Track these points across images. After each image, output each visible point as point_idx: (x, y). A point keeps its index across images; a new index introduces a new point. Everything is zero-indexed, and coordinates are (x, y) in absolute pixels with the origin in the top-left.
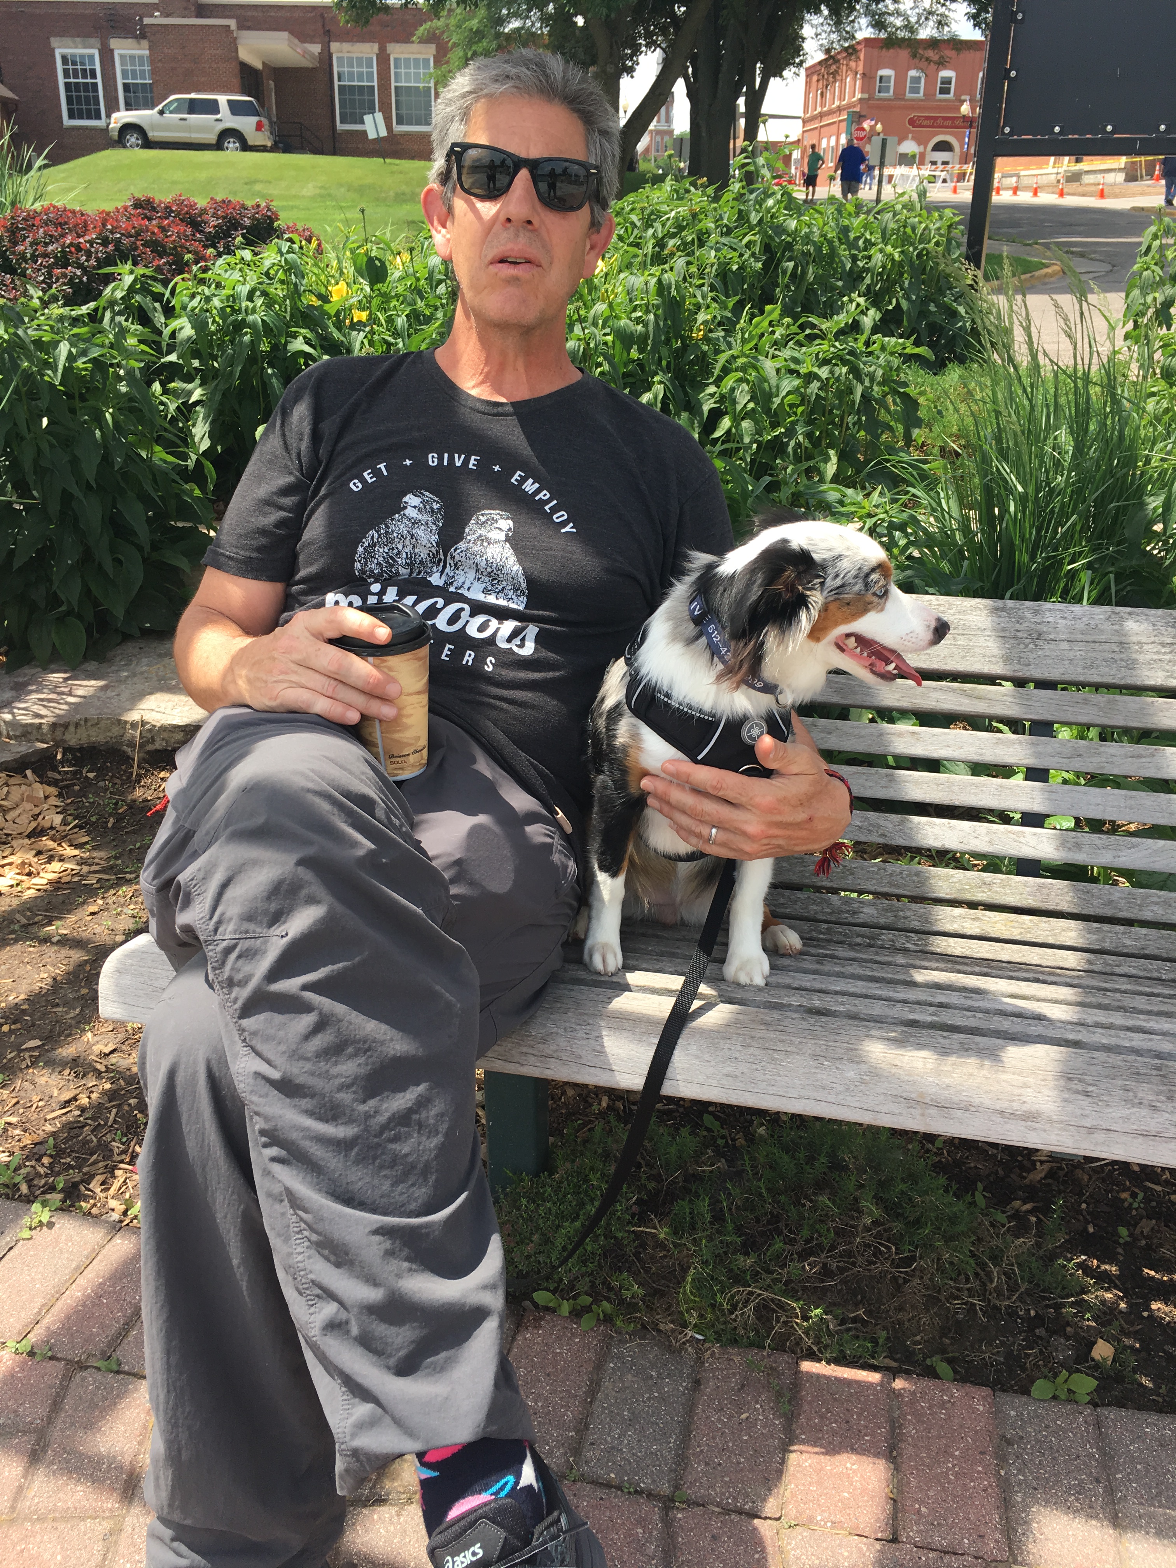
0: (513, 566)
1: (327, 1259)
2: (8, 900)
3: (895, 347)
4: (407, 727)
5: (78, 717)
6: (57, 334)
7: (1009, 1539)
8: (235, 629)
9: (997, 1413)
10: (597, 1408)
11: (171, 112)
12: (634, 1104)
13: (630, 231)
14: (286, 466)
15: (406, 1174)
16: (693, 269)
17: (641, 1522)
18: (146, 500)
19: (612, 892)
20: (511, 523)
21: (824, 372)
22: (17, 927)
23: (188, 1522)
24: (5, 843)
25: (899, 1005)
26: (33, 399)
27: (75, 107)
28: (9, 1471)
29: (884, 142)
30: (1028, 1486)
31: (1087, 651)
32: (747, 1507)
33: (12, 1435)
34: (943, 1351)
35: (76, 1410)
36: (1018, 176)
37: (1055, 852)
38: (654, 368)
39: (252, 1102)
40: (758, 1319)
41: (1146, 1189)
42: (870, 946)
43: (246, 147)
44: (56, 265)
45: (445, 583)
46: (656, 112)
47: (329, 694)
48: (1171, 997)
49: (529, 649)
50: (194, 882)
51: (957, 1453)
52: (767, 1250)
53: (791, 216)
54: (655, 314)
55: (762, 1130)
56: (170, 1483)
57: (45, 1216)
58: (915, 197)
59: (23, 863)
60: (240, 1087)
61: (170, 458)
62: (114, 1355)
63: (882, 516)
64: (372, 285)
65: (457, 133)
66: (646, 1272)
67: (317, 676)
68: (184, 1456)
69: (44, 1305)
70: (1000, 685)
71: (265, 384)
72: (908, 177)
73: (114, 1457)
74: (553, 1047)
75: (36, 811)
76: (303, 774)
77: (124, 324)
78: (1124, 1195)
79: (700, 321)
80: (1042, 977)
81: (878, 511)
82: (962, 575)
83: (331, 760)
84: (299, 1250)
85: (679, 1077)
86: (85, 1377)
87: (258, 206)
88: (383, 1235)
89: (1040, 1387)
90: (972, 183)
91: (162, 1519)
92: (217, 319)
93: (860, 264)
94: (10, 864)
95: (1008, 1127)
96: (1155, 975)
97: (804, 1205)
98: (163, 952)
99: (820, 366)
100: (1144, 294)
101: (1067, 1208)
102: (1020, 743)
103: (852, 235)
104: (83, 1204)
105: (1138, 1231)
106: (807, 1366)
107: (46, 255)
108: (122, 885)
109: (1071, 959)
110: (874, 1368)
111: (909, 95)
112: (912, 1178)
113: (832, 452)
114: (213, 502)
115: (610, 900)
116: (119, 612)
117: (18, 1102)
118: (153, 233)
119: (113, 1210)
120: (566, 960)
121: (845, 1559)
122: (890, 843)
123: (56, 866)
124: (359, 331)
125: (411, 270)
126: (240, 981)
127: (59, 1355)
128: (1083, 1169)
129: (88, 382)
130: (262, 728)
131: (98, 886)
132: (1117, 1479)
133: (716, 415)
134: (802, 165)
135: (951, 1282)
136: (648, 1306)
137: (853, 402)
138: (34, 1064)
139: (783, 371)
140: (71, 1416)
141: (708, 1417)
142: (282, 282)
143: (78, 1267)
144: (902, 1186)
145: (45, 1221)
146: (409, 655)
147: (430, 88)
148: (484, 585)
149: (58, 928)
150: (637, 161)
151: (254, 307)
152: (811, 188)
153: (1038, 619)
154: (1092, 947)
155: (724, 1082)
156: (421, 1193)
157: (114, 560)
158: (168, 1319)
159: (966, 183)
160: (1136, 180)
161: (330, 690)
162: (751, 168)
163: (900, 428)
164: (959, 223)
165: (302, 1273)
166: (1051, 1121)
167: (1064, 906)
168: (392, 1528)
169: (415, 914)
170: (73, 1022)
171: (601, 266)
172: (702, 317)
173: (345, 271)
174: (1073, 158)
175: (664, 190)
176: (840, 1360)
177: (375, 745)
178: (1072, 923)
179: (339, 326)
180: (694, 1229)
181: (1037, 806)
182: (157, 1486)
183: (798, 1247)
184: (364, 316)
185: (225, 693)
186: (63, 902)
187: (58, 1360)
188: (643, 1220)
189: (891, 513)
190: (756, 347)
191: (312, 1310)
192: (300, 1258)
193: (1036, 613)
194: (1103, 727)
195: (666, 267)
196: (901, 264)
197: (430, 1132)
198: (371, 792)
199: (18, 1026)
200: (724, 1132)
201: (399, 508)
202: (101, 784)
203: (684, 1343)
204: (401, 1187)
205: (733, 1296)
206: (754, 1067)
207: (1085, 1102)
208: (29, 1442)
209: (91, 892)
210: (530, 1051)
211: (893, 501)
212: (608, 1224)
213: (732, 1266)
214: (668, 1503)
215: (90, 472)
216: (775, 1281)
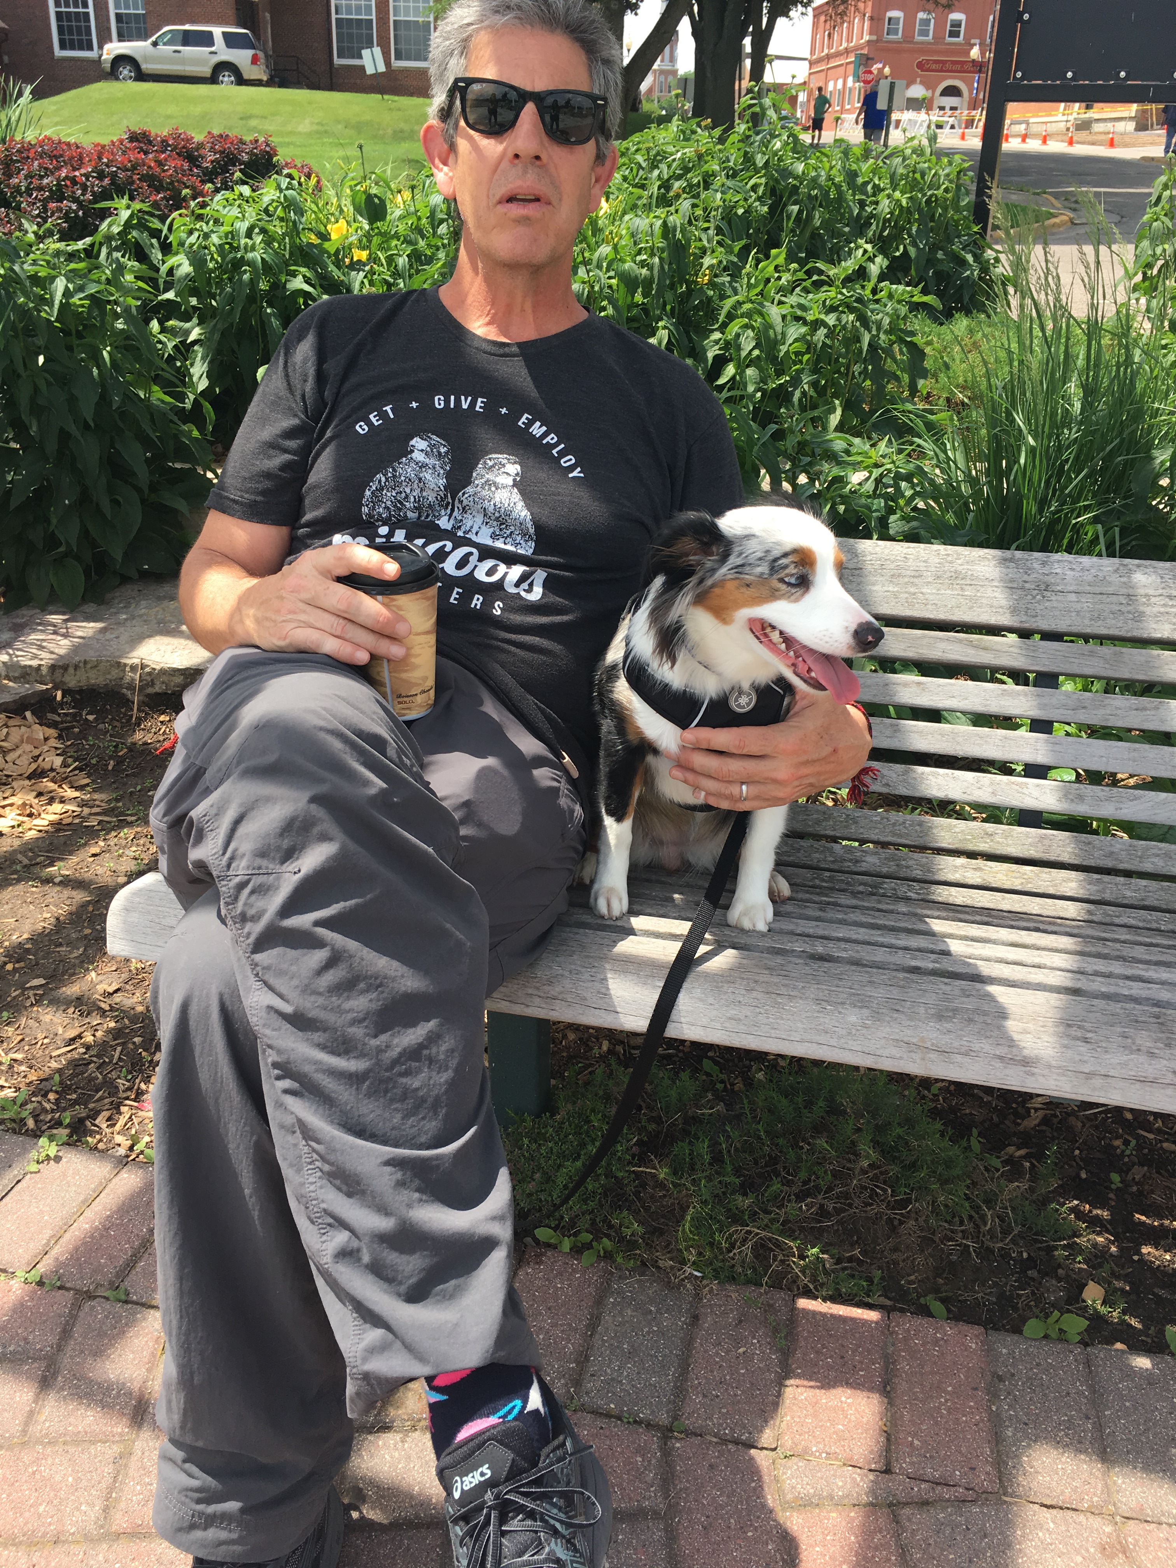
0: (521, 512)
1: (339, 1189)
2: (9, 840)
3: (902, 295)
4: (415, 667)
5: (77, 659)
6: (54, 269)
7: (1000, 1471)
8: (238, 572)
9: (989, 1351)
10: (597, 1341)
11: (165, 44)
12: (634, 1048)
13: (635, 171)
14: (290, 409)
15: (417, 1108)
16: (699, 212)
17: (640, 1451)
18: (146, 442)
19: (618, 837)
20: (518, 467)
21: (831, 319)
22: (19, 867)
23: (200, 1444)
24: (5, 784)
25: (900, 952)
26: (29, 336)
27: (67, 37)
28: (20, 1397)
29: (892, 86)
30: (1019, 1421)
31: (1094, 603)
32: (743, 1438)
33: (22, 1362)
34: (936, 1290)
35: (85, 1338)
36: (1028, 123)
37: (1057, 803)
38: (658, 312)
39: (265, 1036)
40: (755, 1257)
41: (1138, 1137)
42: (874, 894)
43: (241, 81)
44: (51, 198)
45: (454, 527)
46: (660, 51)
47: (338, 633)
48: (1169, 947)
49: (536, 594)
50: (207, 818)
51: (950, 1389)
52: (765, 1190)
53: (798, 159)
54: (660, 258)
55: (760, 1076)
56: (182, 1406)
57: (52, 1150)
58: (925, 142)
59: (24, 805)
60: (253, 1020)
61: (168, 399)
62: (122, 1286)
63: (888, 466)
64: (371, 223)
65: (456, 68)
66: (645, 1210)
67: (326, 616)
68: (196, 1380)
69: (51, 1237)
70: (1003, 636)
71: (264, 323)
72: (916, 122)
73: (124, 1384)
74: (558, 989)
75: (36, 752)
76: (314, 712)
77: (122, 260)
78: (1117, 1143)
79: (705, 266)
80: (1042, 927)
81: (885, 461)
82: (967, 527)
83: (344, 699)
84: (312, 1180)
85: (683, 1020)
86: (94, 1307)
87: (257, 141)
88: (395, 1166)
89: (1032, 1327)
90: (980, 130)
91: (173, 1441)
92: (215, 256)
93: (868, 209)
94: (11, 805)
95: (1007, 1072)
96: (1154, 925)
97: (802, 1148)
98: (170, 890)
99: (827, 313)
100: (1154, 246)
101: (1060, 1153)
102: (1026, 695)
103: (860, 180)
104: (89, 1139)
105: (1130, 1177)
106: (803, 1303)
107: (40, 189)
108: (123, 827)
109: (1071, 910)
110: (870, 1307)
111: (918, 38)
112: (909, 1122)
113: (837, 402)
114: (212, 443)
115: (616, 846)
116: (118, 554)
117: (23, 1040)
118: (150, 167)
119: (119, 1145)
120: (572, 904)
121: (839, 1488)
122: (893, 792)
123: (57, 807)
124: (359, 270)
125: (412, 209)
126: (253, 917)
127: (68, 1285)
128: (1077, 1117)
129: (86, 319)
130: (271, 667)
131: (99, 828)
132: (1105, 1416)
133: (720, 362)
134: (808, 110)
135: (946, 1225)
136: (647, 1244)
137: (860, 350)
138: (38, 1002)
139: (789, 318)
140: (81, 1343)
141: (706, 1351)
142: (281, 219)
143: (85, 1200)
144: (899, 1131)
145: (52, 1155)
146: (417, 595)
147: (429, 22)
148: (492, 530)
149: (61, 869)
150: (640, 102)
151: (254, 245)
152: (817, 132)
153: (1046, 570)
154: (1092, 897)
155: (727, 1025)
156: (432, 1126)
157: (111, 501)
158: (182, 1247)
159: (974, 130)
160: (1147, 129)
161: (339, 629)
162: (757, 109)
163: (906, 378)
164: (970, 169)
165: (314, 1202)
166: (1050, 1067)
167: (1066, 857)
168: (397, 1454)
169: (426, 853)
170: (77, 961)
171: (605, 206)
172: (707, 261)
173: (345, 209)
174: (1084, 105)
175: (670, 130)
176: (836, 1298)
177: (383, 685)
178: (1073, 874)
179: (338, 264)
180: (693, 1169)
181: (1041, 757)
182: (169, 1409)
183: (795, 1189)
184: (364, 255)
185: (232, 632)
186: (65, 843)
187: (68, 1289)
188: (642, 1160)
189: (897, 463)
190: (761, 293)
191: (324, 1238)
192: (312, 1188)
193: (1044, 564)
194: (1108, 680)
195: (672, 209)
196: (909, 211)
197: (440, 1068)
198: (383, 731)
199: (22, 964)
200: (723, 1076)
201: (407, 452)
202: (101, 726)
203: (683, 1280)
204: (412, 1120)
205: (731, 1235)
206: (758, 1010)
207: (1083, 1048)
208: (39, 1369)
209: (92, 834)
210: (536, 992)
211: (900, 451)
212: (609, 1164)
213: (730, 1206)
214: (667, 1433)
215: (88, 413)
216: (772, 1221)
